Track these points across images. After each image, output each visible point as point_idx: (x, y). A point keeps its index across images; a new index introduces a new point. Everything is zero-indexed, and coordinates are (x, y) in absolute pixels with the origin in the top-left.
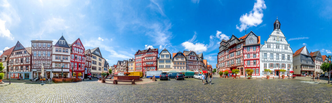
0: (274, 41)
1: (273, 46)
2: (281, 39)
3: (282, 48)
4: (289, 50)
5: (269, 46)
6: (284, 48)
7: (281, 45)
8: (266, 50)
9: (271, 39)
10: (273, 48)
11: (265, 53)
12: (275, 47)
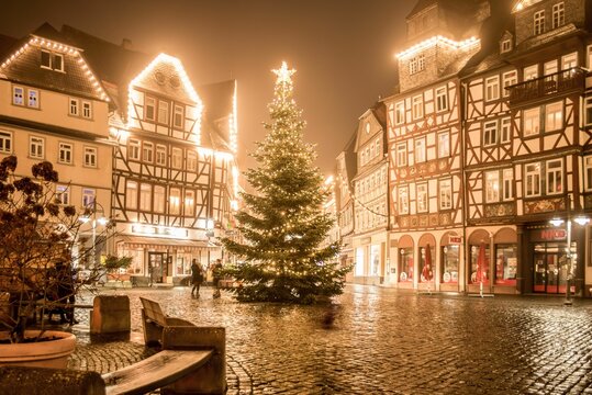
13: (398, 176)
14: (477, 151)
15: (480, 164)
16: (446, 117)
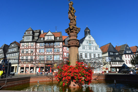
0: (87, 44)
1: (87, 47)
2: (92, 42)
3: (93, 49)
4: (99, 50)
5: (84, 48)
6: (94, 49)
7: (92, 47)
8: (82, 51)
9: (85, 42)
10: (87, 49)
11: (81, 53)
12: (88, 48)
13: (22, 55)
14: (38, 53)
15: (38, 55)
16: (33, 47)
